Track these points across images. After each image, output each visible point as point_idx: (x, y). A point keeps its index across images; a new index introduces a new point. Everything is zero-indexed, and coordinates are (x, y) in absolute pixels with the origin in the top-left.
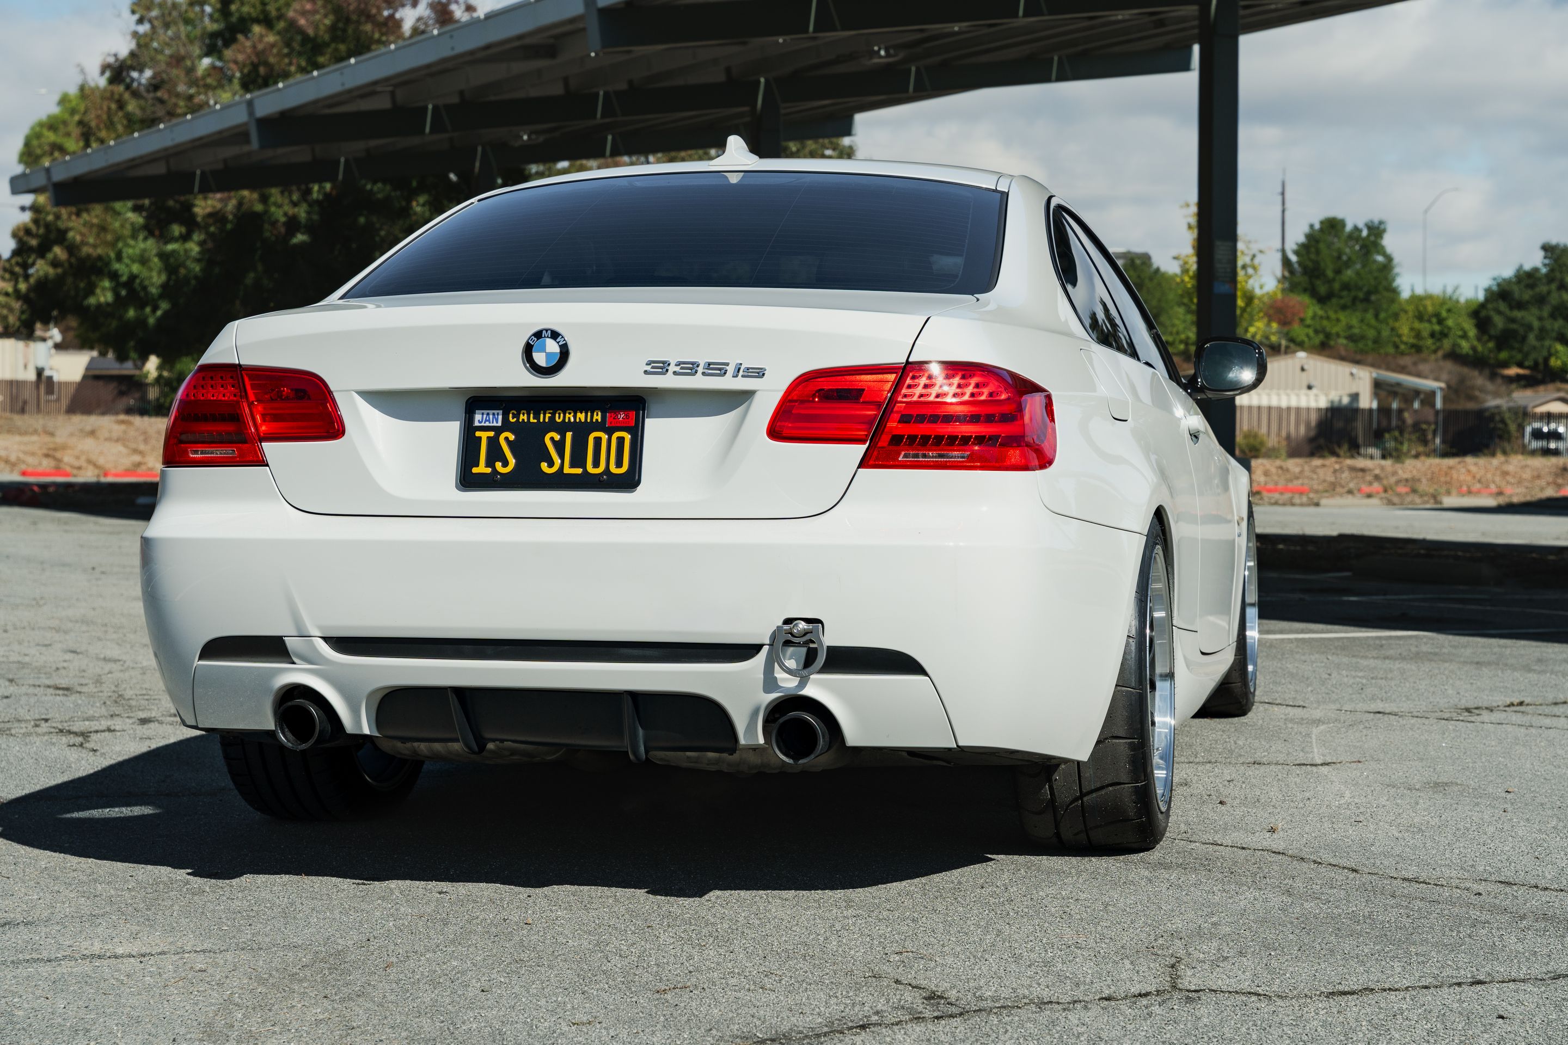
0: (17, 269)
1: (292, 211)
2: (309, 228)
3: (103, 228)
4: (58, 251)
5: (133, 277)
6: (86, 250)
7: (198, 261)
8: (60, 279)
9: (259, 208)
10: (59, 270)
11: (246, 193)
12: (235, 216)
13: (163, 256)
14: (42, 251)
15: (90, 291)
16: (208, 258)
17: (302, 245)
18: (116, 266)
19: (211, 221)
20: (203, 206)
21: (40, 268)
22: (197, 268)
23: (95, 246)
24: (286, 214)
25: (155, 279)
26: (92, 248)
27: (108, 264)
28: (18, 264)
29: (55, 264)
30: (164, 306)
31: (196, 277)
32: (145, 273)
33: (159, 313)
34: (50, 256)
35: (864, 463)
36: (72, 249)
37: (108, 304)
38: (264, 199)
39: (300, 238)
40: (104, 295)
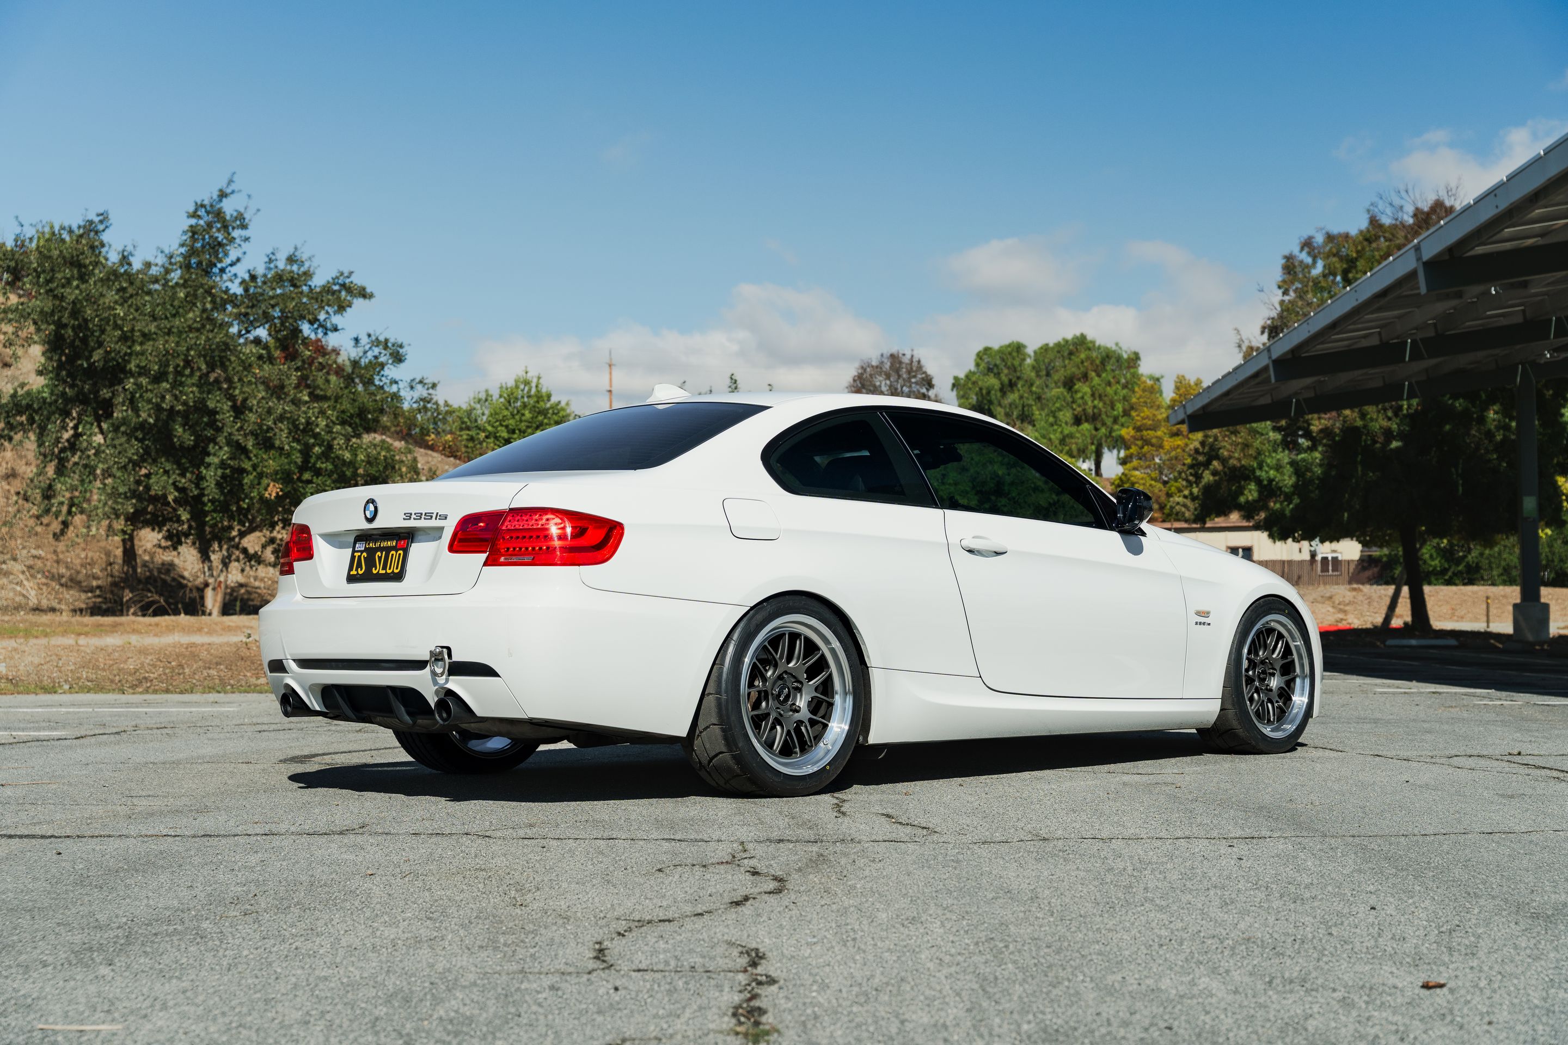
0: (1191, 478)
1: (1385, 423)
2: (1401, 436)
3: (1246, 446)
4: (1216, 464)
5: (1271, 481)
6: (1233, 462)
7: (1321, 465)
8: (1217, 484)
9: (1359, 423)
10: (1217, 478)
11: (1347, 412)
12: (1341, 430)
13: (1293, 463)
14: (1207, 465)
15: (1240, 492)
16: (1328, 464)
17: (1397, 448)
18: (1258, 473)
19: (1322, 435)
20: (1317, 423)
21: (1208, 477)
22: (1318, 471)
23: (1239, 460)
24: (1381, 427)
25: (1288, 480)
26: (1237, 458)
27: (1253, 471)
28: (1191, 474)
29: (1214, 473)
30: (1296, 500)
31: (1318, 478)
32: (1279, 477)
33: (1291, 506)
34: (1211, 467)
35: (486, 564)
36: (1224, 461)
37: (1254, 501)
38: (1363, 416)
39: (1395, 444)
40: (1251, 493)
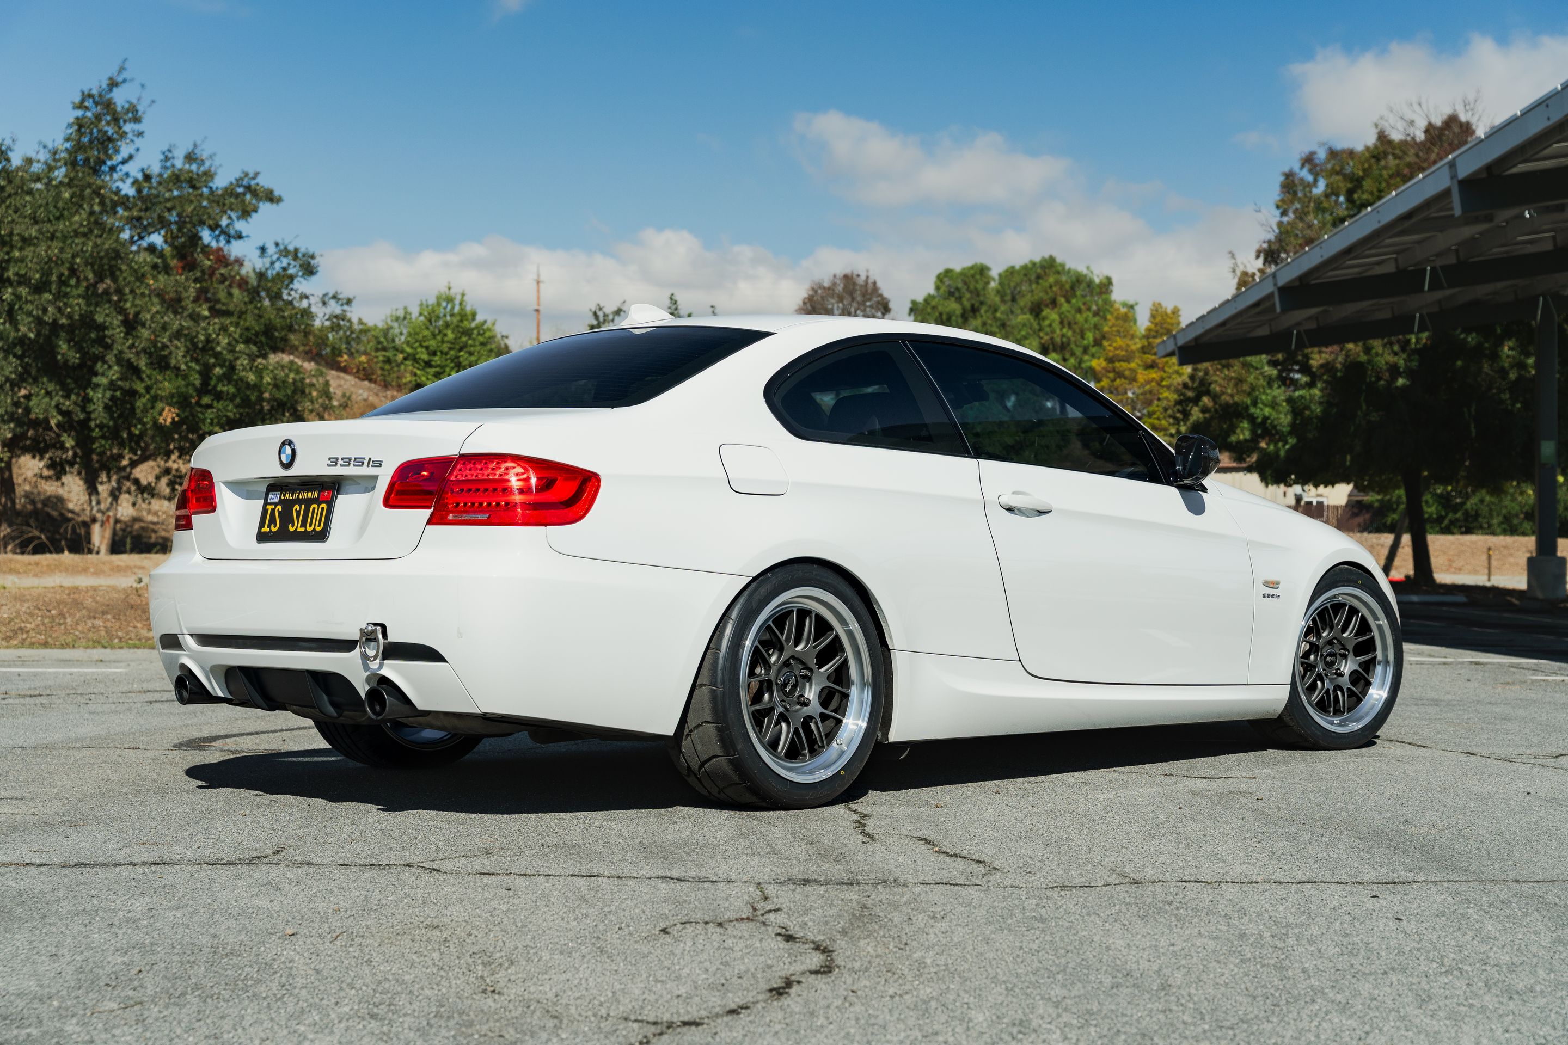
0: (1178, 415)
1: (1391, 359)
2: (1408, 373)
3: (1240, 381)
4: (1205, 399)
5: (1266, 419)
6: (1225, 398)
7: (1320, 403)
8: (1207, 422)
9: (1363, 358)
10: (1207, 415)
11: (1350, 346)
12: (1344, 365)
13: (1290, 401)
14: (1196, 400)
15: (1232, 429)
16: (1327, 404)
17: (1404, 386)
18: (1252, 410)
19: (1322, 371)
20: (1317, 358)
21: (1196, 414)
22: (1318, 410)
23: (1232, 396)
24: (1387, 363)
25: (1284, 419)
26: (1229, 394)
27: (1247, 408)
28: (1179, 411)
29: (1204, 410)
30: (1292, 441)
31: (1317, 417)
32: (1274, 415)
33: (1286, 447)
34: (1201, 404)
35: (430, 522)
36: (1215, 397)
37: (1246, 440)
38: (1367, 350)
39: (1401, 381)
40: (1243, 432)
